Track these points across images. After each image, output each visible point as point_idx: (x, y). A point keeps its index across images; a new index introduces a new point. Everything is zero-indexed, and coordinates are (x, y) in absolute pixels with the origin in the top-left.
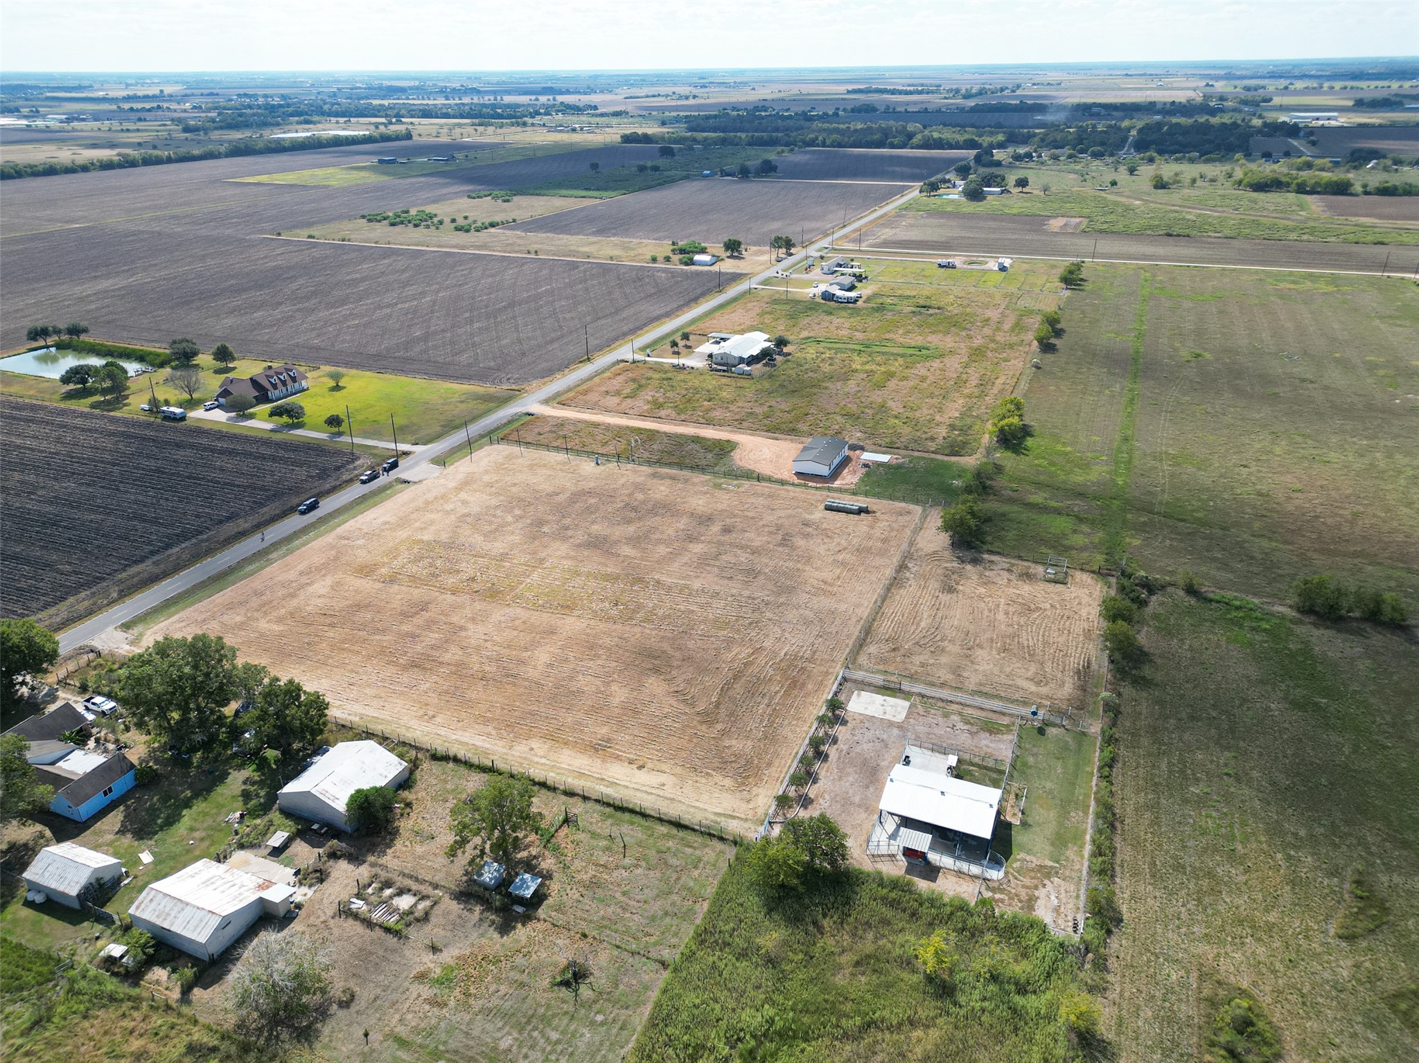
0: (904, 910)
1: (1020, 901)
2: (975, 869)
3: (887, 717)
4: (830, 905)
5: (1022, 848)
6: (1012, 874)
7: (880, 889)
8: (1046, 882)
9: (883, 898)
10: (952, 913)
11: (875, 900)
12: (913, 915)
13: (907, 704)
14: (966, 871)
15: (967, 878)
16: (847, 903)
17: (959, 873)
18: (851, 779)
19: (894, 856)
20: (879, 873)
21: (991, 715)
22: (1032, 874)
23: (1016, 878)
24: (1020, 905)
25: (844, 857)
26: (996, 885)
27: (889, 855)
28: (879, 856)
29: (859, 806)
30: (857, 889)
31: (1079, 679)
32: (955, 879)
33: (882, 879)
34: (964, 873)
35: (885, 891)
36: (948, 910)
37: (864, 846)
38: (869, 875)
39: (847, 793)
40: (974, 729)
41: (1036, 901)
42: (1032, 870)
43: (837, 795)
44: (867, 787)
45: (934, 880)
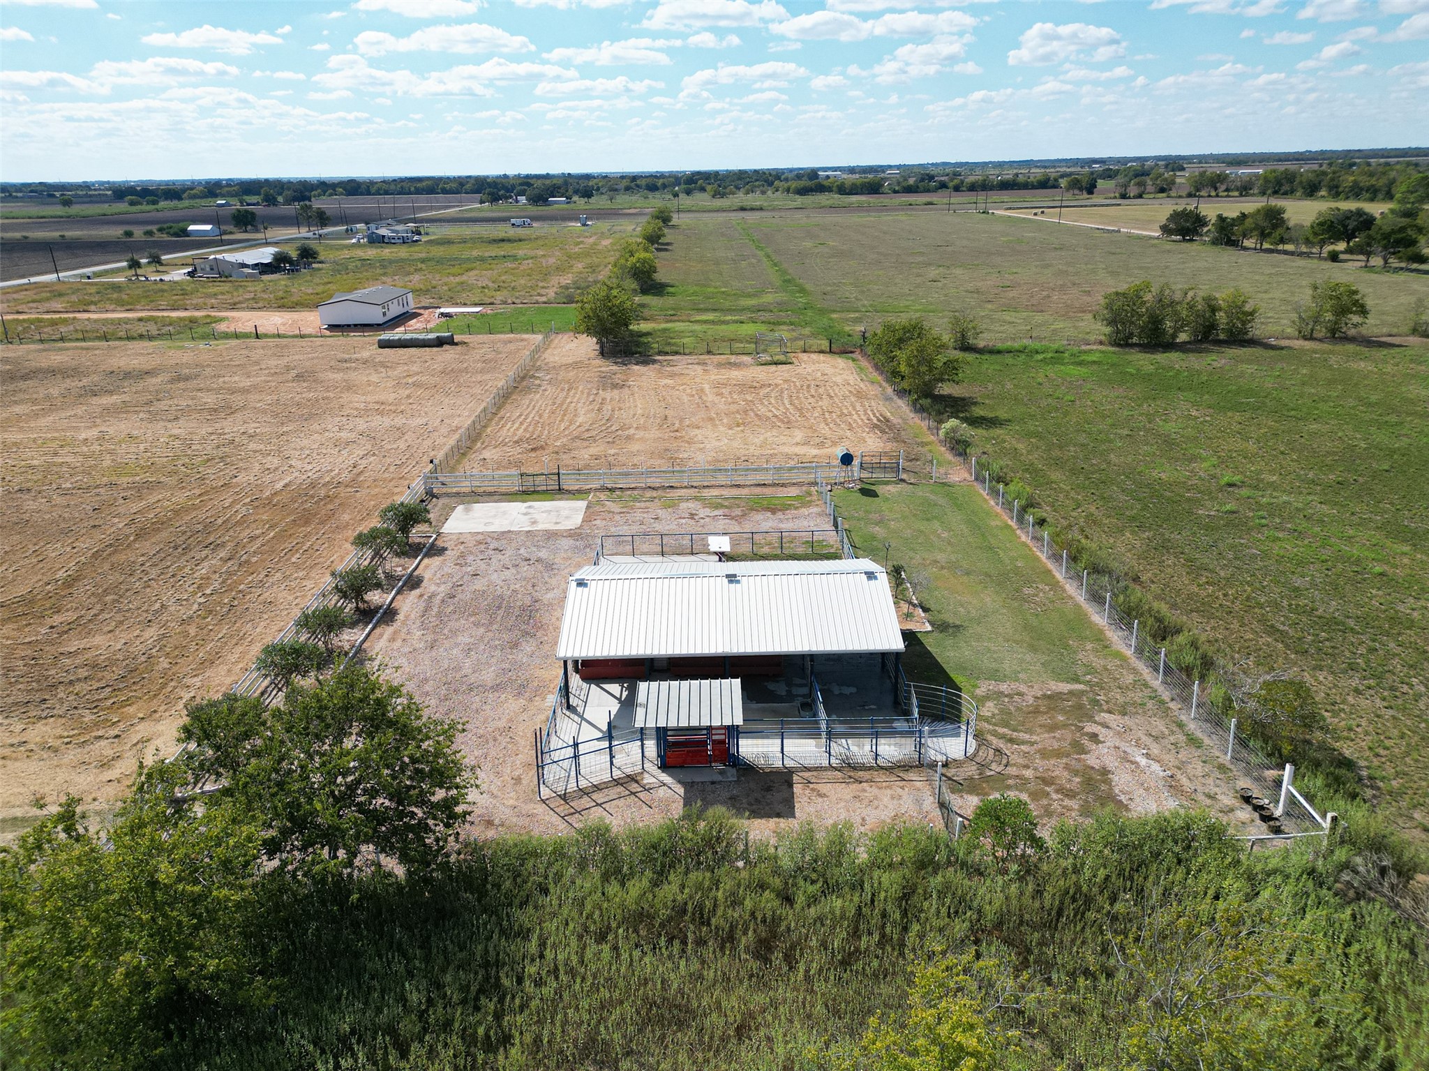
0: (728, 939)
1: (1070, 794)
2: (891, 749)
3: (540, 527)
4: (407, 1026)
5: (976, 674)
6: (995, 734)
7: (613, 888)
8: (1090, 728)
9: (638, 918)
10: (907, 895)
11: (601, 938)
12: (763, 950)
13: (582, 504)
14: (868, 759)
15: (881, 777)
16: (491, 987)
17: (851, 769)
18: (464, 639)
19: (632, 778)
20: (599, 835)
21: (758, 490)
22: (1042, 719)
23: (1011, 741)
24: (1074, 804)
25: (449, 812)
26: (971, 770)
27: (617, 782)
28: (583, 792)
29: (497, 688)
30: (524, 917)
31: (883, 432)
32: (847, 791)
33: (611, 849)
34: (863, 768)
35: (636, 887)
36: (890, 882)
37: (530, 777)
38: (559, 852)
39: (458, 669)
40: (738, 512)
41: (1108, 782)
42: (1036, 711)
43: (426, 680)
44: (515, 645)
45: (786, 808)
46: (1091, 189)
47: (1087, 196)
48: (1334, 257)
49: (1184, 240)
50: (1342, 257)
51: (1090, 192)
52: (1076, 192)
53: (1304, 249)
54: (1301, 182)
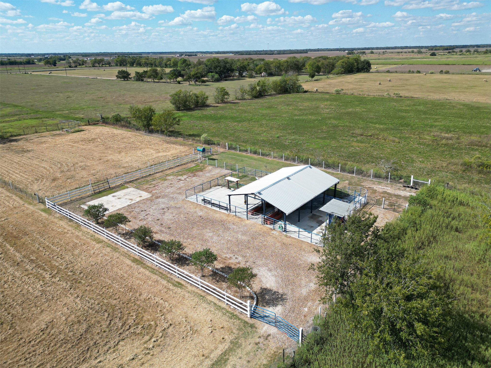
46: (55, 64)
47: (53, 67)
48: (179, 83)
49: (125, 80)
50: (181, 82)
51: (55, 66)
52: (49, 65)
53: (169, 81)
54: (129, 62)
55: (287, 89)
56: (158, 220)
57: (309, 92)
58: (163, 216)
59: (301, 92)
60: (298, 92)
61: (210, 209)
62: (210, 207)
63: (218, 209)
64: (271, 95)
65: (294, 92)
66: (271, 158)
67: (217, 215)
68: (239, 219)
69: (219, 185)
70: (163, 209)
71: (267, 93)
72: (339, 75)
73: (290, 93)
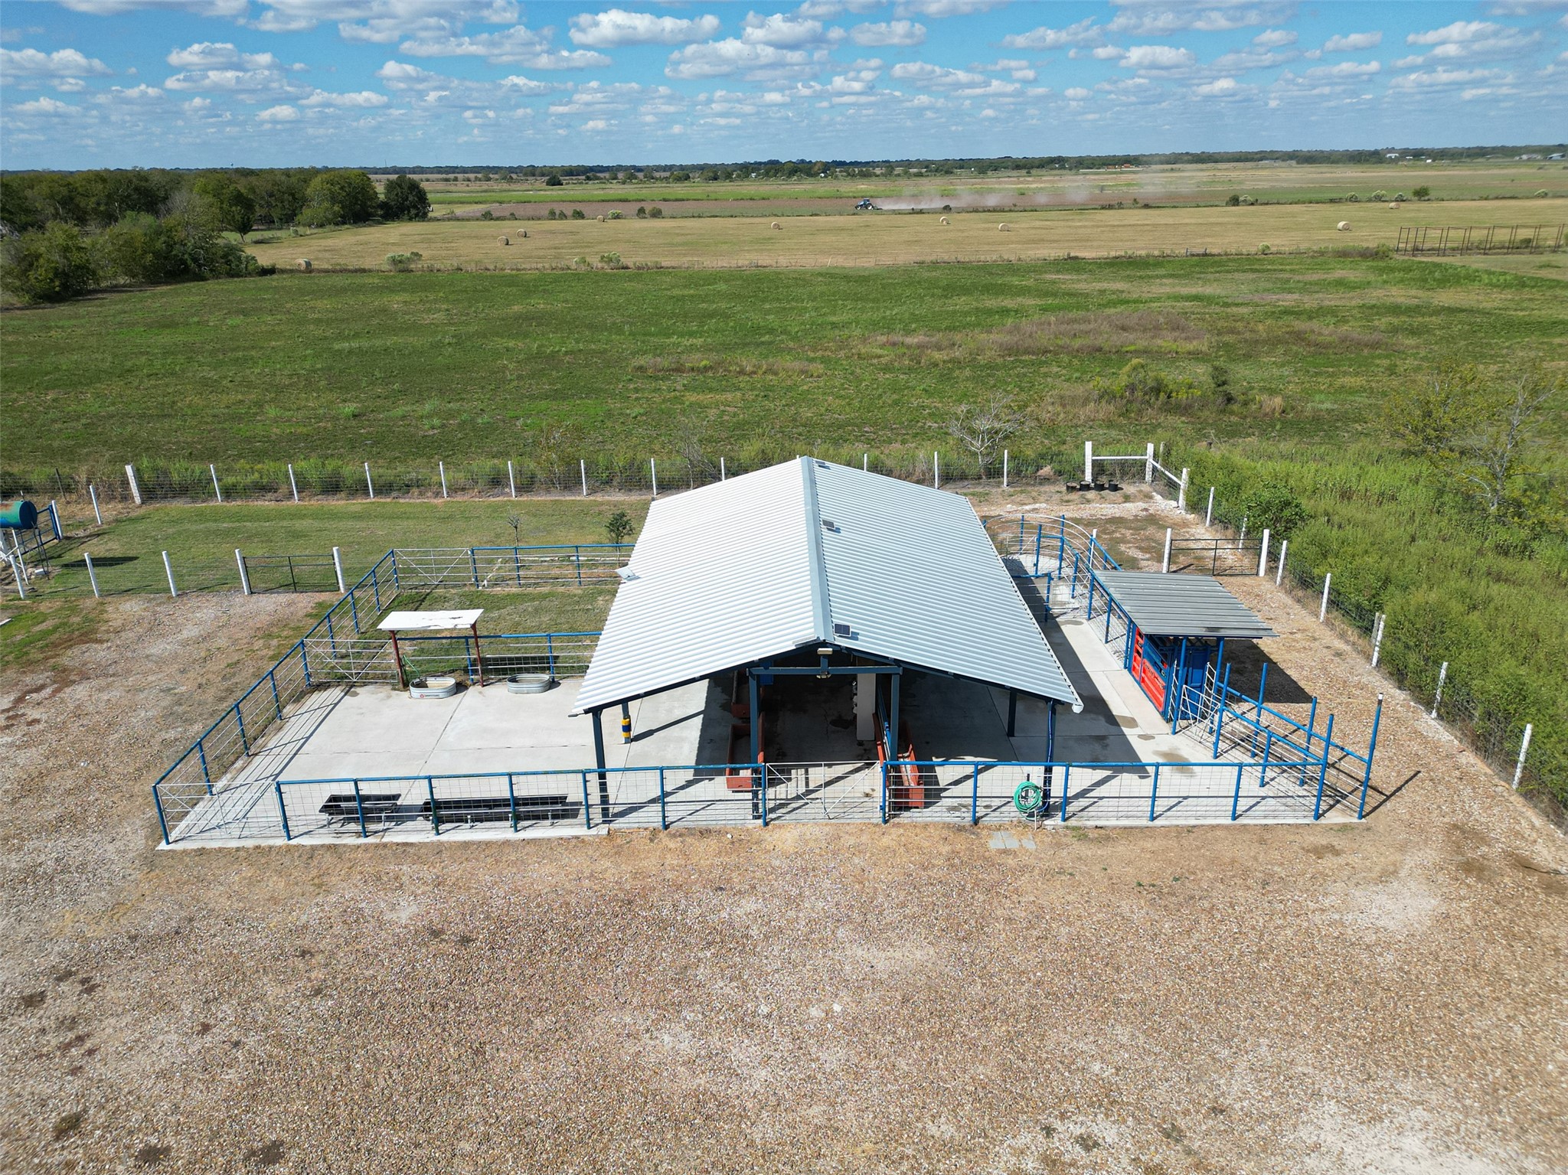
55: (183, 262)
56: (70, 1125)
57: (283, 271)
58: (95, 1069)
59: (250, 274)
60: (233, 274)
61: (439, 849)
62: (432, 837)
63: (499, 832)
64: (115, 289)
65: (216, 274)
66: (438, 494)
67: (543, 875)
68: (712, 843)
69: (321, 687)
70: (33, 1001)
71: (97, 281)
72: (328, 228)
73: (204, 279)
